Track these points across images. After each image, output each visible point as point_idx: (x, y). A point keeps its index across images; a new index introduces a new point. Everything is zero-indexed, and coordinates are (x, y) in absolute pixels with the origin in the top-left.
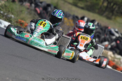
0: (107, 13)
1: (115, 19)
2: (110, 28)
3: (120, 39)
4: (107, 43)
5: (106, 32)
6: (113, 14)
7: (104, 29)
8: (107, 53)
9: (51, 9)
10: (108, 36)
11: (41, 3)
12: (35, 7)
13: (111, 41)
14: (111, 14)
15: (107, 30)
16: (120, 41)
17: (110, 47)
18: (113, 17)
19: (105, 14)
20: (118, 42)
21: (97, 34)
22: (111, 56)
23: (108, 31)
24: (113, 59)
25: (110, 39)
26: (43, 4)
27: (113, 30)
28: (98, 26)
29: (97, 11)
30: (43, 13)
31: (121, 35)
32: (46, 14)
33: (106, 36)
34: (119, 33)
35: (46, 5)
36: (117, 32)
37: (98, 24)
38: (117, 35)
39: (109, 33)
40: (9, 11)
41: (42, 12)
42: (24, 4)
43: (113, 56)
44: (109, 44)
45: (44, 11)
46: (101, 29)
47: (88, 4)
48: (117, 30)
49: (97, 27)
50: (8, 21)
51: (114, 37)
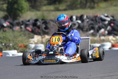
0: (88, 4)
1: (98, 6)
2: (99, 16)
3: (112, 21)
4: (102, 30)
5: (98, 21)
6: (94, 3)
7: (94, 19)
8: (108, 38)
9: (40, 22)
10: (101, 24)
11: (29, 21)
12: (25, 27)
13: (105, 27)
14: (92, 3)
15: (97, 19)
16: (114, 23)
17: (106, 32)
18: (96, 5)
19: (87, 6)
20: (112, 25)
21: (90, 26)
22: (113, 40)
23: (99, 19)
24: (116, 42)
25: (104, 26)
26: (31, 22)
27: (103, 17)
28: (88, 18)
29: (79, 6)
30: (35, 29)
31: (112, 18)
32: (37, 29)
33: (99, 24)
34: (109, 16)
35: (34, 22)
36: (107, 17)
37: (87, 17)
38: (108, 19)
39: (100, 21)
40: (10, 40)
41: (33, 29)
42: (14, 29)
43: (114, 39)
44: (105, 30)
45: (35, 27)
46: (92, 20)
47: (69, 3)
48: (106, 15)
49: (88, 20)
50: (13, 49)
51: (107, 22)
